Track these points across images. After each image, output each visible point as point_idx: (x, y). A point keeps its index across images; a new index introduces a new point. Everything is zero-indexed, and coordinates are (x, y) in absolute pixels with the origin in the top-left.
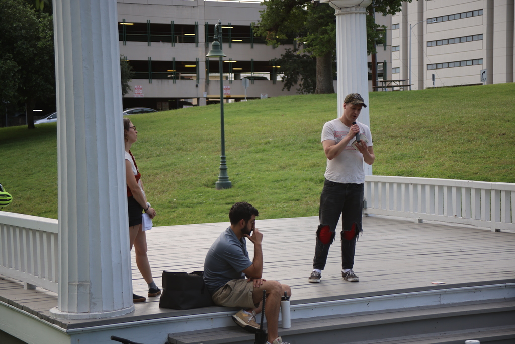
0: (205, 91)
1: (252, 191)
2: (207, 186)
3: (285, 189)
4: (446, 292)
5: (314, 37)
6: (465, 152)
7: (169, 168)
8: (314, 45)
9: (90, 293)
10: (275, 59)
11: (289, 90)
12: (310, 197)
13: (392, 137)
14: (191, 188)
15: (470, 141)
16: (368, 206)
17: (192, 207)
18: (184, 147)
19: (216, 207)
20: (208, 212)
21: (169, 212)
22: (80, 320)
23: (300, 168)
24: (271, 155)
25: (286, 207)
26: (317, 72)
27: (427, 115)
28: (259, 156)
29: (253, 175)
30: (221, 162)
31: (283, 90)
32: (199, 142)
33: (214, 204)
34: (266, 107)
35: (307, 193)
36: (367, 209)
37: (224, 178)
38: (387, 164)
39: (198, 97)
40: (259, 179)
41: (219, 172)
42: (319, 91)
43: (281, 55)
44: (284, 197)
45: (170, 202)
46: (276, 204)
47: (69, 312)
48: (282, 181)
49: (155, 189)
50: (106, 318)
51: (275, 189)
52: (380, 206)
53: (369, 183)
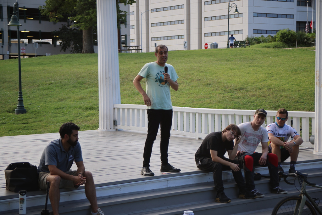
0: (8, 50)
1: (41, 115)
2: (9, 112)
3: (62, 114)
4: (171, 179)
5: (81, 17)
8: (81, 22)
10: (56, 30)
11: (65, 51)
12: (79, 118)
16: (118, 124)
19: (15, 126)
20: (10, 129)
23: (73, 100)
24: (53, 92)
26: (83, 40)
28: (45, 92)
29: (41, 104)
30: (19, 96)
31: (61, 51)
32: (4, 83)
33: (14, 123)
34: (50, 61)
35: (78, 116)
36: (118, 126)
37: (21, 106)
38: (129, 98)
39: (3, 54)
40: (45, 107)
41: (18, 102)
42: (85, 51)
43: (60, 29)
44: (62, 119)
46: (57, 124)
48: (61, 108)
51: (56, 114)
52: (126, 124)
53: (119, 109)
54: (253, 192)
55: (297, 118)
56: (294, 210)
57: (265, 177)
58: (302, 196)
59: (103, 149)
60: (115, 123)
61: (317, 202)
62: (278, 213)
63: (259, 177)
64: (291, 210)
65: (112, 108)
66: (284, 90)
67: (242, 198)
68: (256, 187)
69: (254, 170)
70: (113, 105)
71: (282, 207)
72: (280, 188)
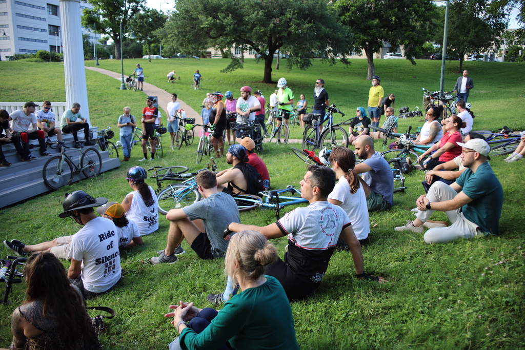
54: (30, 157)
55: (55, 106)
56: (58, 165)
57: (37, 146)
58: (62, 155)
61: (72, 158)
62: (47, 168)
63: (32, 146)
64: (56, 165)
66: (45, 90)
67: (22, 161)
68: (31, 153)
69: (28, 142)
71: (50, 164)
72: (47, 152)
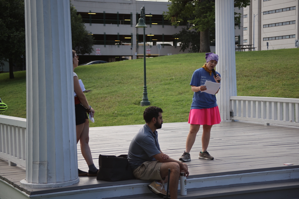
0: (136, 52)
2: (135, 104)
3: (182, 106)
4: (294, 171)
5: (199, 20)
6: (290, 85)
7: (114, 93)
8: (199, 24)
9: (48, 170)
10: (176, 33)
11: (184, 51)
13: (246, 76)
14: (126, 105)
15: (293, 78)
16: (234, 115)
17: (126, 116)
18: (122, 82)
19: (140, 116)
20: (136, 119)
21: (112, 119)
22: (40, 188)
23: (191, 94)
24: (174, 86)
25: (183, 116)
26: (201, 40)
27: (266, 64)
28: (166, 87)
29: (163, 98)
30: (144, 90)
31: (180, 51)
32: (132, 79)
33: (139, 114)
34: (171, 60)
36: (234, 117)
37: (146, 99)
38: (243, 92)
39: (132, 55)
40: (167, 100)
41: (143, 96)
42: (202, 51)
43: (180, 32)
44: (182, 111)
45: (113, 113)
46: (177, 115)
47: (33, 183)
48: (180, 101)
49: (105, 105)
50: (59, 187)
51: (176, 106)
52: (242, 115)
53: (235, 101)
59: (221, 138)
60: (231, 114)
65: (229, 100)
70: (230, 97)
